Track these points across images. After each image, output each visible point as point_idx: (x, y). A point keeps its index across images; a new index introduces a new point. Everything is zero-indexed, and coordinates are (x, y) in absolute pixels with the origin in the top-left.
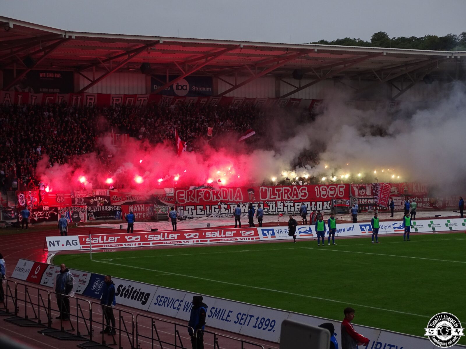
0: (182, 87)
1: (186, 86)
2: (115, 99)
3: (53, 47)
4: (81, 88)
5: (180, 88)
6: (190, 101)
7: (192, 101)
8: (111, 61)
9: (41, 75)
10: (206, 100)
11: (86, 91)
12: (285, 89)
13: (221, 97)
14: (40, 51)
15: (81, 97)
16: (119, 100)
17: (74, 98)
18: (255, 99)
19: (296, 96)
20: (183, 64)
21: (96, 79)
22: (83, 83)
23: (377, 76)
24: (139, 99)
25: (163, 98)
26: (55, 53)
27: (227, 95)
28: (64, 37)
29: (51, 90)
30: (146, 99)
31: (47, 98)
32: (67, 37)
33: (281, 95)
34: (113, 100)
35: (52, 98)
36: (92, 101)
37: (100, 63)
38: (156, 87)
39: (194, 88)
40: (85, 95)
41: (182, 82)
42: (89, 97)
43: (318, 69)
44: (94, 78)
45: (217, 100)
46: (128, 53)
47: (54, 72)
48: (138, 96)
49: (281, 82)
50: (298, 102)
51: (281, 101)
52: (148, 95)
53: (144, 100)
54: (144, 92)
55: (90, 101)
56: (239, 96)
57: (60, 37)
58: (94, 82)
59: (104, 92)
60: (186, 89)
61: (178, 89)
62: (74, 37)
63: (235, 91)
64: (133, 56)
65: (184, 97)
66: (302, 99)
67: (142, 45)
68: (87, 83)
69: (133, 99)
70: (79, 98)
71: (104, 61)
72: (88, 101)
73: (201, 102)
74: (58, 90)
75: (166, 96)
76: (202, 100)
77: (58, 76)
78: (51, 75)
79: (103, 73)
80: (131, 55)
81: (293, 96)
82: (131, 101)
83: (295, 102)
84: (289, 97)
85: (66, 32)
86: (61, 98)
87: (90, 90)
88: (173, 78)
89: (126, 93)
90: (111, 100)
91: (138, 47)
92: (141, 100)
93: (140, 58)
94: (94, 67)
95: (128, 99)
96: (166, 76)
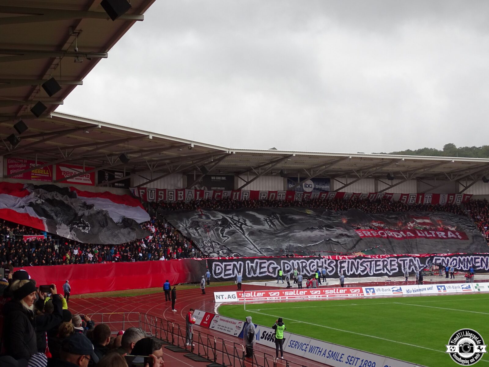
0: (309, 186)
1: (312, 185)
2: (262, 194)
3: (220, 160)
4: (239, 187)
5: (307, 186)
6: (314, 195)
7: (316, 195)
8: (260, 168)
9: (212, 178)
10: (326, 195)
11: (243, 189)
12: (382, 187)
13: (336, 193)
14: (212, 162)
15: (239, 193)
16: (265, 195)
17: (235, 193)
18: (360, 193)
19: (389, 191)
20: (309, 170)
21: (249, 180)
22: (241, 183)
23: (448, 177)
24: (279, 194)
25: (296, 194)
26: (221, 163)
27: (340, 191)
28: (228, 152)
29: (219, 188)
30: (284, 194)
31: (216, 194)
32: (230, 153)
33: (379, 191)
34: (261, 195)
35: (220, 194)
36: (247, 196)
37: (252, 169)
38: (291, 186)
39: (317, 186)
40: (242, 191)
41: (309, 182)
42: (244, 193)
43: (405, 172)
44: (248, 180)
45: (334, 195)
46: (272, 162)
47: (221, 176)
48: (278, 192)
49: (379, 182)
50: (391, 196)
51: (379, 195)
52: (286, 192)
53: (283, 195)
54: (283, 189)
55: (245, 196)
56: (349, 192)
57: (225, 153)
58: (248, 183)
59: (255, 190)
60: (312, 187)
61: (306, 187)
62: (234, 153)
63: (346, 188)
64: (274, 165)
65: (311, 193)
66: (394, 194)
67: (281, 157)
68: (243, 183)
69: (275, 194)
70: (238, 193)
71: (255, 168)
72: (244, 196)
73: (322, 196)
74: (224, 188)
75: (298, 192)
76: (323, 195)
77: (224, 178)
78: (219, 178)
79: (255, 177)
80: (273, 164)
81: (387, 191)
82: (273, 195)
83: (389, 195)
84: (385, 192)
85: (229, 149)
86: (225, 194)
87: (245, 188)
88: (303, 179)
89: (270, 190)
90: (260, 195)
91: (278, 159)
92: (280, 195)
93: (279, 166)
94: (248, 173)
95: (271, 194)
96: (298, 178)
